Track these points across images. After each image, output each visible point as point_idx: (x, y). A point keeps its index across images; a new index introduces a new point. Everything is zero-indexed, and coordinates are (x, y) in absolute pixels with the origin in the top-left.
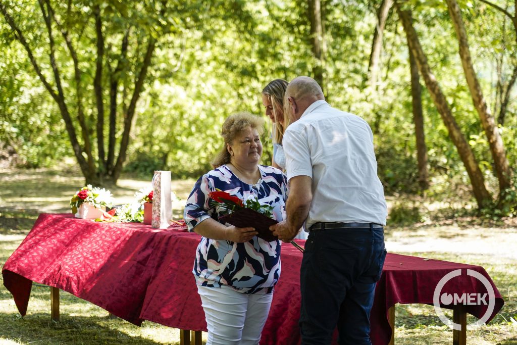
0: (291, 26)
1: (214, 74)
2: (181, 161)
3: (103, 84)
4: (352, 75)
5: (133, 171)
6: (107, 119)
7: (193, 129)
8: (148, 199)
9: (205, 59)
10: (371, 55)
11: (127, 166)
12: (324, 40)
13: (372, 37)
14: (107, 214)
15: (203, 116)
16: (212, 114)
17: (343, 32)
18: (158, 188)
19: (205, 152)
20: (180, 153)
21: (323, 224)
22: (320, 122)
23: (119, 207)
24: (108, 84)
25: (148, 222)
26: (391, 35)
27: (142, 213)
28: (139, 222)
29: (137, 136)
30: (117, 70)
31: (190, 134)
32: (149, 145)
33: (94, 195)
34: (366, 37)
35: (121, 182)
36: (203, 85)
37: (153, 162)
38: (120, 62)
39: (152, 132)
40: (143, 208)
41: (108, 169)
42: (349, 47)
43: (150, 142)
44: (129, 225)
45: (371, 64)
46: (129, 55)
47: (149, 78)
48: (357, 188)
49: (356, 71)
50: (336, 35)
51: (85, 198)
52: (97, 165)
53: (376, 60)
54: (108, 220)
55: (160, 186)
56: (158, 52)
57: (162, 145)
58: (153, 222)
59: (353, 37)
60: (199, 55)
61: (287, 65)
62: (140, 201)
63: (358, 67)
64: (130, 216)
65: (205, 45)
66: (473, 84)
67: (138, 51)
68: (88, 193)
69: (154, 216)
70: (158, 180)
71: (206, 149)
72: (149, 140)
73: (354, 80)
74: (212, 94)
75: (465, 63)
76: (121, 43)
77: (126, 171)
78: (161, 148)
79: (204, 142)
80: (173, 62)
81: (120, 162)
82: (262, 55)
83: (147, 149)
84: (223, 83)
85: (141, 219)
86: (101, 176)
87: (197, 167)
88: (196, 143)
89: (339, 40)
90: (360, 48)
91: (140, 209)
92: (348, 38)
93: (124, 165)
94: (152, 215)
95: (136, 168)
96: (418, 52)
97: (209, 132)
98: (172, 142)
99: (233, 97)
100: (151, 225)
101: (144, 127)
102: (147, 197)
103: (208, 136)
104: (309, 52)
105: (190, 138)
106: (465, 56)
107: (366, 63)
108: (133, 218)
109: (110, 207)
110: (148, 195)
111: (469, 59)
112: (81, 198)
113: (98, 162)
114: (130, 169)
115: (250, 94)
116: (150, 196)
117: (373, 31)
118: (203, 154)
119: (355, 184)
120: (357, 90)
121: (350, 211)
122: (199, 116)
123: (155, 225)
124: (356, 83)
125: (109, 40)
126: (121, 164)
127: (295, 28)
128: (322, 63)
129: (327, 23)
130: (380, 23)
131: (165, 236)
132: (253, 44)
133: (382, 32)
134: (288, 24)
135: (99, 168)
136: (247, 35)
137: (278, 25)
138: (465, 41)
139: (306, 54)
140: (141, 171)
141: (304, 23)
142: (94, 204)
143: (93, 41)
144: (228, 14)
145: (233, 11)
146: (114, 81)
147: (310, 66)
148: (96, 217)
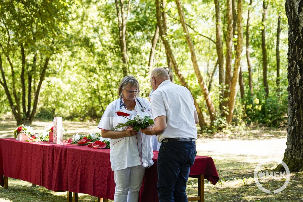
0: (112, 49)
1: (76, 72)
2: (61, 112)
3: (25, 77)
4: (141, 70)
5: (39, 118)
6: (27, 94)
7: (67, 97)
8: (51, 130)
9: (72, 65)
10: (149, 62)
11: (36, 115)
12: (128, 55)
13: (149, 53)
14: (31, 138)
15: (71, 92)
16: (75, 90)
17: (135, 51)
18: (56, 125)
19: (72, 107)
20: (61, 108)
21: (169, 139)
22: (168, 90)
23: (37, 135)
24: (27, 77)
25: (51, 141)
26: (158, 52)
27: (48, 137)
28: (47, 141)
29: (40, 101)
30: (32, 71)
31: (65, 100)
32: (46, 105)
33: (25, 129)
34: (146, 53)
35: (33, 123)
36: (71, 77)
37: (48, 113)
38: (33, 67)
39: (48, 99)
40: (49, 134)
41: (27, 117)
42: (138, 58)
43: (47, 104)
44: (42, 143)
45: (149, 65)
46: (37, 64)
47: (47, 74)
48: (184, 122)
49: (143, 69)
50: (132, 53)
51: (21, 131)
52: (22, 115)
53: (151, 64)
54: (31, 141)
55: (57, 124)
56: (50, 62)
57: (52, 105)
58: (54, 141)
59: (140, 53)
60: (69, 63)
61: (110, 67)
62: (47, 131)
63: (143, 67)
64: (42, 138)
65: (72, 59)
66: (198, 73)
67: (41, 61)
68: (22, 128)
69: (54, 138)
70: (56, 121)
71: (73, 106)
72: (46, 103)
73: (142, 73)
74: (76, 81)
75: (194, 64)
76: (32, 59)
77: (36, 118)
78: (52, 106)
79: (72, 103)
80: (58, 67)
81: (33, 113)
82: (99, 63)
83: (45, 107)
84: (81, 76)
85: (48, 140)
86: (24, 120)
87: (69, 115)
88: (68, 104)
89: (134, 54)
90: (143, 58)
91: (47, 135)
92: (138, 53)
93: (35, 115)
94: (53, 137)
95: (40, 116)
96: (172, 59)
97: (74, 99)
98: (57, 103)
99: (85, 82)
100: (52, 142)
101: (44, 97)
102: (50, 129)
103: (73, 101)
104: (121, 60)
105: (66, 102)
106: (194, 61)
107: (147, 65)
108: (44, 139)
109: (33, 135)
110: (51, 128)
111: (196, 62)
112: (19, 131)
113: (23, 114)
114: (37, 116)
115: (93, 80)
116: (52, 129)
117: (150, 50)
118: (72, 109)
119: (184, 120)
120: (143, 77)
121: (182, 133)
122: (69, 91)
123: (54, 143)
124: (142, 74)
125: (27, 57)
126: (34, 114)
127: (113, 49)
128: (126, 65)
129: (129, 47)
130: (153, 47)
131: (60, 148)
132: (94, 57)
133: (154, 50)
134: (110, 48)
135: (23, 116)
136: (91, 54)
137: (106, 49)
138: (193, 53)
139: (119, 61)
140: (43, 117)
141: (118, 47)
142: (25, 134)
143: (20, 58)
144: (82, 44)
145: (85, 43)
146: (30, 76)
147: (121, 67)
148: (26, 140)
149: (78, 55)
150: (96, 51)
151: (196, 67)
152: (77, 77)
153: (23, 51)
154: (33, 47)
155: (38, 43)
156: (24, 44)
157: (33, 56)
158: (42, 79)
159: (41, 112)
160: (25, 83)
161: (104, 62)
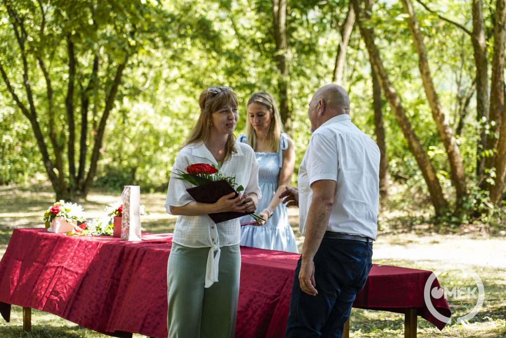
0: (258, 44)
1: (181, 91)
2: (148, 175)
3: (74, 103)
5: (103, 186)
7: (161, 144)
8: (117, 212)
9: (172, 77)
10: (335, 70)
11: (97, 180)
13: (335, 54)
14: (78, 228)
15: (171, 131)
17: (307, 49)
18: (127, 202)
20: (148, 167)
23: (90, 221)
24: (80, 102)
25: (117, 235)
26: (353, 51)
27: (112, 226)
28: (109, 235)
29: (106, 152)
30: (89, 88)
31: (158, 149)
32: (118, 160)
33: (66, 210)
34: (330, 54)
35: (91, 197)
36: (172, 102)
37: (122, 176)
38: (91, 81)
39: (121, 147)
40: (113, 221)
41: (78, 184)
43: (120, 157)
44: (100, 238)
45: (334, 79)
46: (100, 74)
47: (119, 96)
50: (300, 52)
51: (57, 213)
52: (68, 181)
53: (338, 76)
54: (79, 233)
55: (129, 201)
56: (127, 71)
57: (131, 160)
58: (123, 235)
59: (317, 54)
61: (253, 81)
62: (110, 215)
64: (100, 229)
65: (174, 64)
66: (432, 97)
68: (60, 208)
69: (124, 229)
70: (127, 194)
72: (118, 155)
74: (180, 110)
75: (425, 77)
77: (96, 186)
78: (129, 163)
79: (171, 157)
80: (142, 80)
81: (90, 177)
82: (229, 73)
83: (116, 164)
84: (191, 100)
85: (111, 232)
86: (72, 191)
87: (164, 181)
88: (164, 157)
89: (303, 56)
90: (324, 64)
91: (110, 223)
92: (312, 54)
93: (95, 179)
94: (121, 228)
95: (105, 183)
96: (379, 68)
100: (120, 237)
101: (114, 143)
104: (275, 68)
106: (425, 71)
107: (330, 78)
108: (103, 231)
109: (81, 221)
110: (117, 209)
111: (428, 74)
112: (54, 214)
113: (69, 177)
114: (100, 184)
116: (120, 210)
117: (336, 48)
123: (124, 238)
126: (91, 179)
127: (261, 46)
128: (287, 78)
129: (292, 40)
130: (343, 40)
131: (133, 248)
132: (219, 61)
133: (345, 48)
134: (254, 43)
135: (70, 184)
136: (214, 54)
137: (244, 44)
138: (424, 56)
139: (271, 70)
140: (111, 186)
141: (270, 41)
142: (66, 219)
143: (64, 61)
144: (196, 34)
145: (201, 31)
146: (85, 99)
147: (275, 82)
148: (67, 231)
149: (187, 57)
150: (224, 48)
151: (429, 84)
152: (185, 102)
153: (71, 49)
154: (89, 39)
155: (104, 31)
156: (74, 33)
157: (93, 57)
158: (109, 106)
159: (108, 175)
160: (75, 114)
161: (240, 71)
